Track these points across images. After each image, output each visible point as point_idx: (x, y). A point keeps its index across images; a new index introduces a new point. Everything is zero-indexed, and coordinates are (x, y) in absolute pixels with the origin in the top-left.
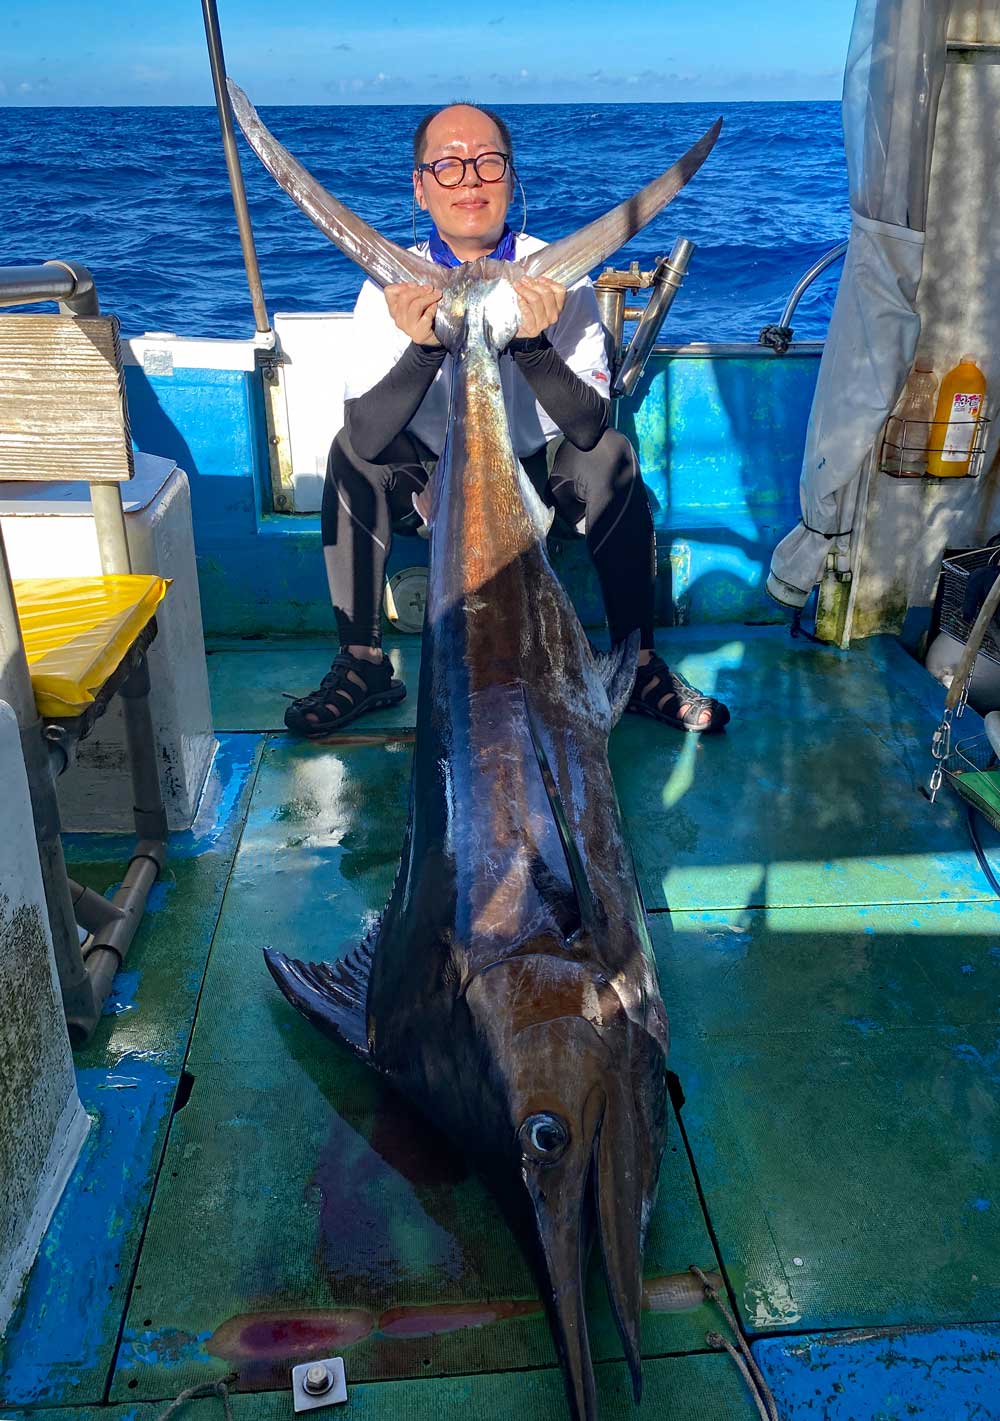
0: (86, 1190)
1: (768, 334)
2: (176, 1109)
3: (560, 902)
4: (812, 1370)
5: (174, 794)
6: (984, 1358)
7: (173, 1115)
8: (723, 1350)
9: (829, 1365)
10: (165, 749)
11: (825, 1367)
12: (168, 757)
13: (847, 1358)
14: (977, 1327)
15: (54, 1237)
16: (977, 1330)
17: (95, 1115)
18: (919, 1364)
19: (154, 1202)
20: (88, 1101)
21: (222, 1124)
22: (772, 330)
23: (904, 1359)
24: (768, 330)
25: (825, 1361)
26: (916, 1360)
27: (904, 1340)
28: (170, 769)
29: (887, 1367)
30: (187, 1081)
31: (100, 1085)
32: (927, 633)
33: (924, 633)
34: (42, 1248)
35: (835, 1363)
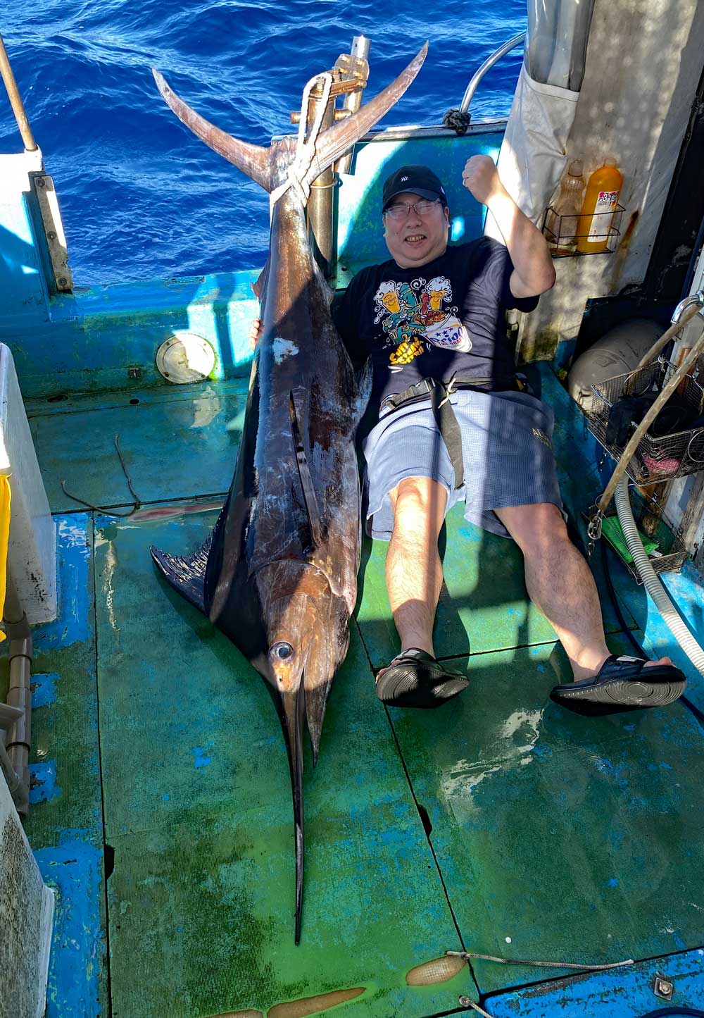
0: (64, 947)
1: (451, 119)
2: (107, 875)
3: (303, 529)
4: (521, 1015)
5: (42, 600)
6: (615, 991)
7: (106, 881)
8: (470, 1008)
9: (530, 1010)
10: (32, 575)
11: (528, 1012)
12: (35, 579)
13: (540, 1005)
14: (612, 972)
15: (53, 986)
16: (611, 974)
17: (55, 887)
18: (580, 1002)
19: (111, 950)
20: (47, 876)
21: (140, 883)
22: (454, 114)
23: (572, 1000)
24: (451, 114)
25: (528, 1008)
26: (578, 1000)
27: (572, 989)
28: (37, 586)
29: (563, 1007)
30: (109, 852)
31: (52, 863)
32: (572, 357)
33: (570, 357)
34: (48, 996)
35: (533, 1009)
